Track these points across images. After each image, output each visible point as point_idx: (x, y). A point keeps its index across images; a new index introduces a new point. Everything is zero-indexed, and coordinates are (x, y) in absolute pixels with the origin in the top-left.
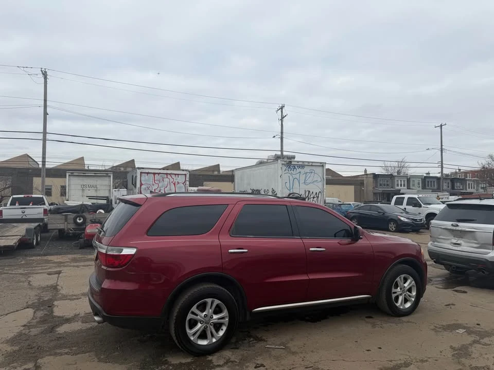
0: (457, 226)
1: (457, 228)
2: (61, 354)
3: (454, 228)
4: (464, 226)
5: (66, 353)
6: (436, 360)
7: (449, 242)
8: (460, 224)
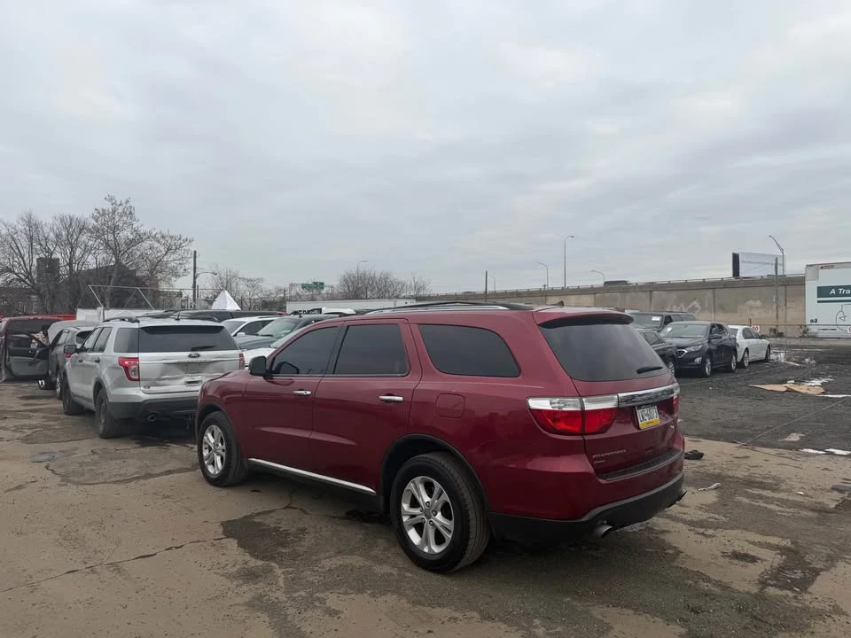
0: (199, 356)
1: (199, 360)
2: (718, 584)
3: (194, 360)
4: (206, 355)
5: (708, 580)
7: (183, 381)
8: (202, 353)
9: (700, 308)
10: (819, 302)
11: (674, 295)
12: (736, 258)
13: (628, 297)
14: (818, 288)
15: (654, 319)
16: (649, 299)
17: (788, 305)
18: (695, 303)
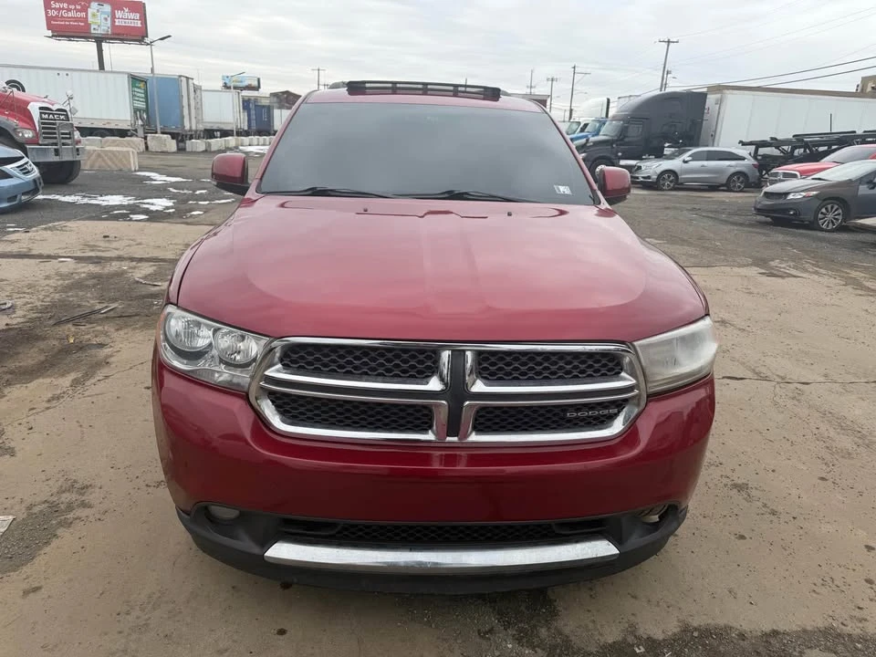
6: (33, 409)
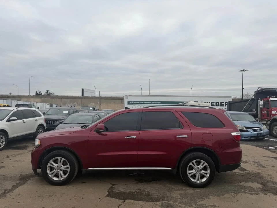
9: (77, 105)
10: (128, 105)
11: (69, 100)
12: (83, 90)
13: (53, 100)
14: (128, 101)
15: (91, 108)
16: (60, 101)
17: (101, 105)
18: (75, 103)
